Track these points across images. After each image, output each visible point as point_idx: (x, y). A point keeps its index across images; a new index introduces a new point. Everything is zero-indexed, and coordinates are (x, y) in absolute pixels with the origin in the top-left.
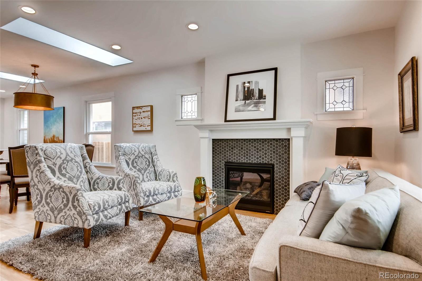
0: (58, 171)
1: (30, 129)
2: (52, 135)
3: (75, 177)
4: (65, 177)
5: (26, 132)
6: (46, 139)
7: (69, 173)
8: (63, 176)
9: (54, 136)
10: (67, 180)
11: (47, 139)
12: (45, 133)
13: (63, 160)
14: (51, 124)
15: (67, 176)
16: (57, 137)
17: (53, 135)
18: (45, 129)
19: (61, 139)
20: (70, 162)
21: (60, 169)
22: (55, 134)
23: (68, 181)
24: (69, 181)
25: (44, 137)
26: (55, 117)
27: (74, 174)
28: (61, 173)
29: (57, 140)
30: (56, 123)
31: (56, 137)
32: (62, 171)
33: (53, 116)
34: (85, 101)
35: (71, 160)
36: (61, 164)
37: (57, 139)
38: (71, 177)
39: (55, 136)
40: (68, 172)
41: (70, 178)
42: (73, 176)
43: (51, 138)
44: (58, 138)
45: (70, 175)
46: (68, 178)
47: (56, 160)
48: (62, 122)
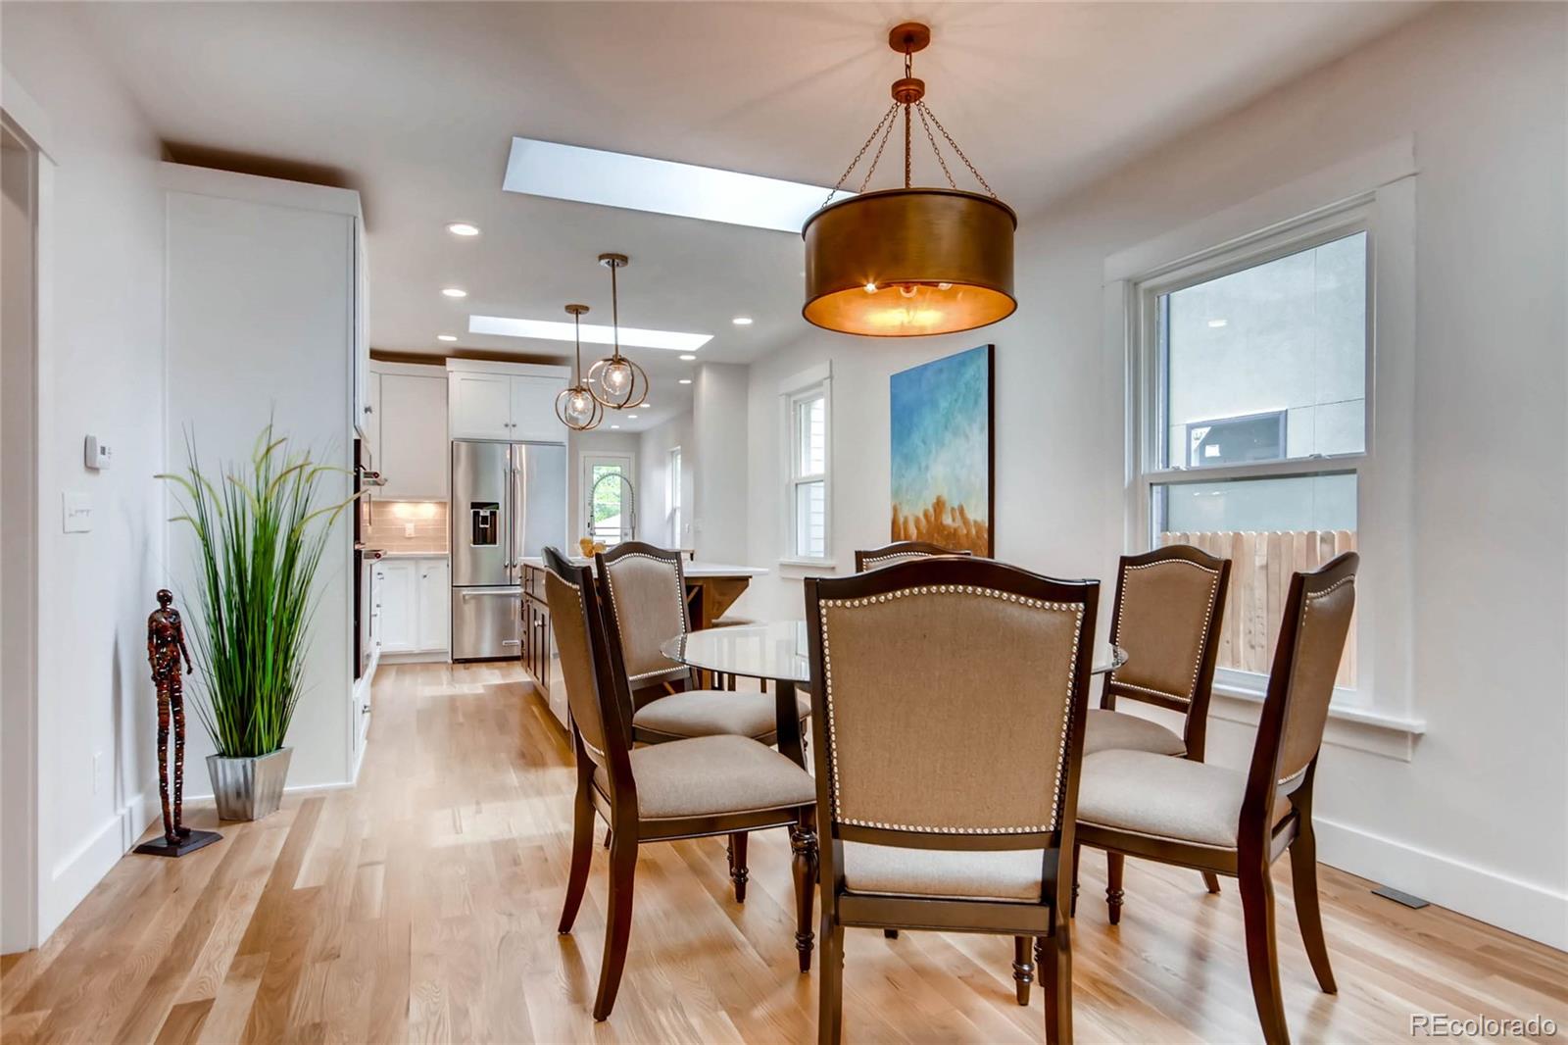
1: (834, 480)
2: (927, 503)
5: (818, 492)
6: (901, 520)
9: (939, 505)
11: (906, 522)
12: (896, 493)
14: (924, 442)
16: (953, 509)
17: (935, 501)
18: (897, 474)
19: (979, 519)
22: (945, 497)
25: (895, 510)
26: (943, 404)
29: (956, 525)
30: (948, 436)
31: (949, 509)
33: (934, 404)
34: (1128, 281)
37: (954, 520)
39: (944, 504)
43: (926, 515)
44: (961, 510)
48: (982, 430)
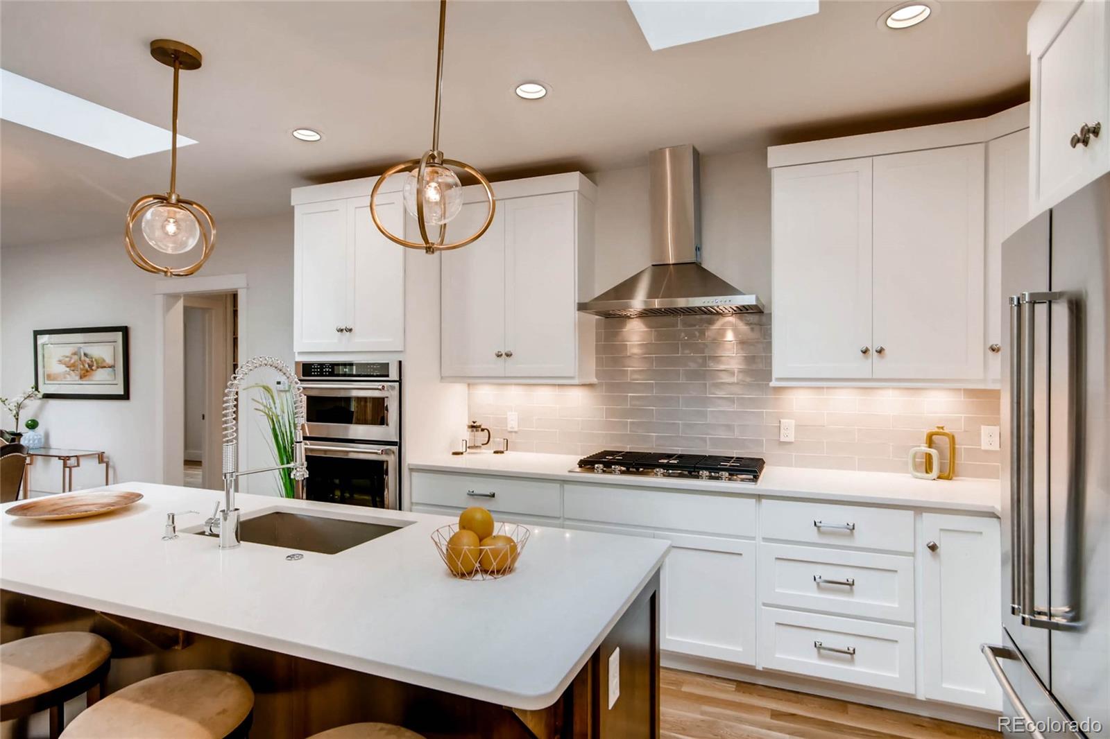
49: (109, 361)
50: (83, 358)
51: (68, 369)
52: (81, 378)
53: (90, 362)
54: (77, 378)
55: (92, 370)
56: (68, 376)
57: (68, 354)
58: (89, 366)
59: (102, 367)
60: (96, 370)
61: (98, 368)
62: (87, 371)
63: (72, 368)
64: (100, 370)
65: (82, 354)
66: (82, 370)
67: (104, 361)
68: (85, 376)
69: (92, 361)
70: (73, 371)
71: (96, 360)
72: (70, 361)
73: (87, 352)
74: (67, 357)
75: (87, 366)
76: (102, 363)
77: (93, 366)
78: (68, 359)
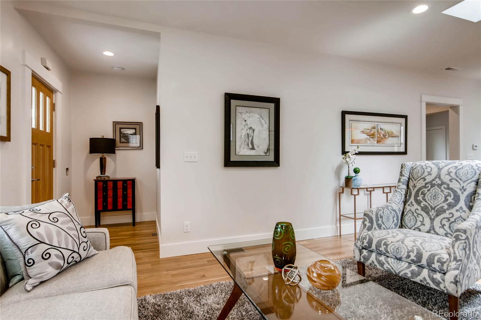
0: (414, 195)
3: (434, 209)
4: (418, 205)
7: (426, 202)
8: (416, 203)
10: (420, 209)
13: (426, 183)
15: (422, 205)
20: (436, 187)
21: (417, 193)
23: (421, 211)
24: (423, 212)
27: (434, 205)
28: (416, 199)
32: (419, 196)
35: (439, 186)
36: (421, 187)
38: (428, 207)
40: (425, 200)
41: (425, 208)
42: (431, 207)
45: (427, 204)
46: (422, 207)
47: (417, 182)
49: (396, 133)
50: (379, 131)
51: (368, 137)
52: (378, 142)
53: (384, 133)
54: (376, 142)
55: (385, 138)
56: (368, 141)
57: (370, 128)
58: (383, 136)
59: (392, 137)
60: (388, 138)
61: (389, 137)
62: (382, 139)
63: (372, 137)
64: (390, 138)
65: (379, 129)
66: (378, 137)
67: (393, 133)
68: (380, 141)
69: (385, 133)
70: (372, 138)
71: (387, 132)
72: (370, 132)
73: (382, 127)
74: (368, 129)
75: (382, 135)
76: (392, 134)
77: (386, 136)
78: (368, 131)
